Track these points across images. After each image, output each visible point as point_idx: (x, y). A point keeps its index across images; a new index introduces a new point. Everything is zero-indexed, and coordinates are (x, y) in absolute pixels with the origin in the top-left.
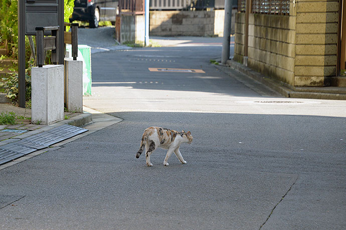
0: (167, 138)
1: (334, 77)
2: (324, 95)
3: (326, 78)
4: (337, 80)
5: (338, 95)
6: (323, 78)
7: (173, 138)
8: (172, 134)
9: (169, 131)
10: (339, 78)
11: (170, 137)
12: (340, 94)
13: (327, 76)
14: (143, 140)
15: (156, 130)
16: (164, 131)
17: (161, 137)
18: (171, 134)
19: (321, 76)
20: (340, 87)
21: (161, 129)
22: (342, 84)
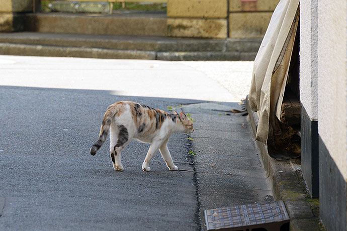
0: (150, 122)
1: (31, 15)
2: (14, 48)
3: (16, 15)
4: (36, 20)
5: (39, 47)
6: (10, 17)
7: (159, 124)
8: (158, 116)
9: (152, 111)
10: (39, 15)
11: (154, 120)
12: (43, 45)
13: (18, 13)
14: (104, 123)
15: (128, 107)
16: (144, 110)
17: (138, 119)
18: (155, 115)
19: (7, 13)
20: (42, 33)
21: (138, 106)
22: (45, 27)
